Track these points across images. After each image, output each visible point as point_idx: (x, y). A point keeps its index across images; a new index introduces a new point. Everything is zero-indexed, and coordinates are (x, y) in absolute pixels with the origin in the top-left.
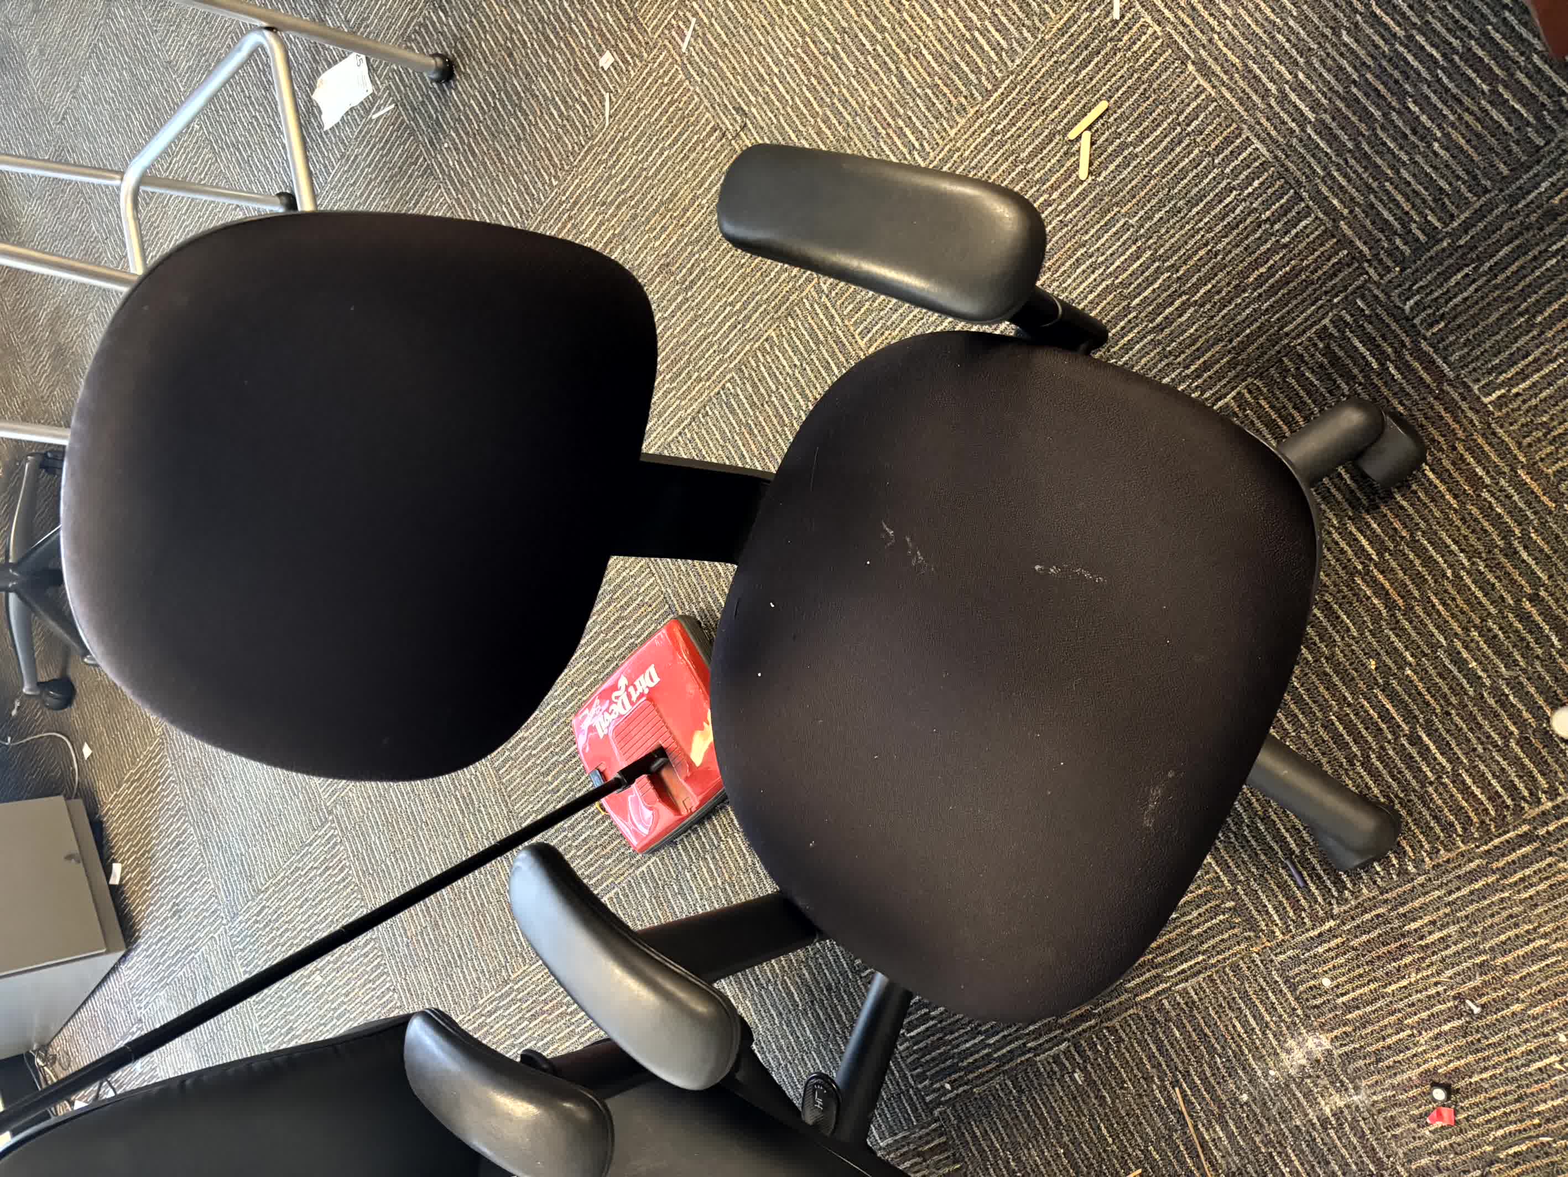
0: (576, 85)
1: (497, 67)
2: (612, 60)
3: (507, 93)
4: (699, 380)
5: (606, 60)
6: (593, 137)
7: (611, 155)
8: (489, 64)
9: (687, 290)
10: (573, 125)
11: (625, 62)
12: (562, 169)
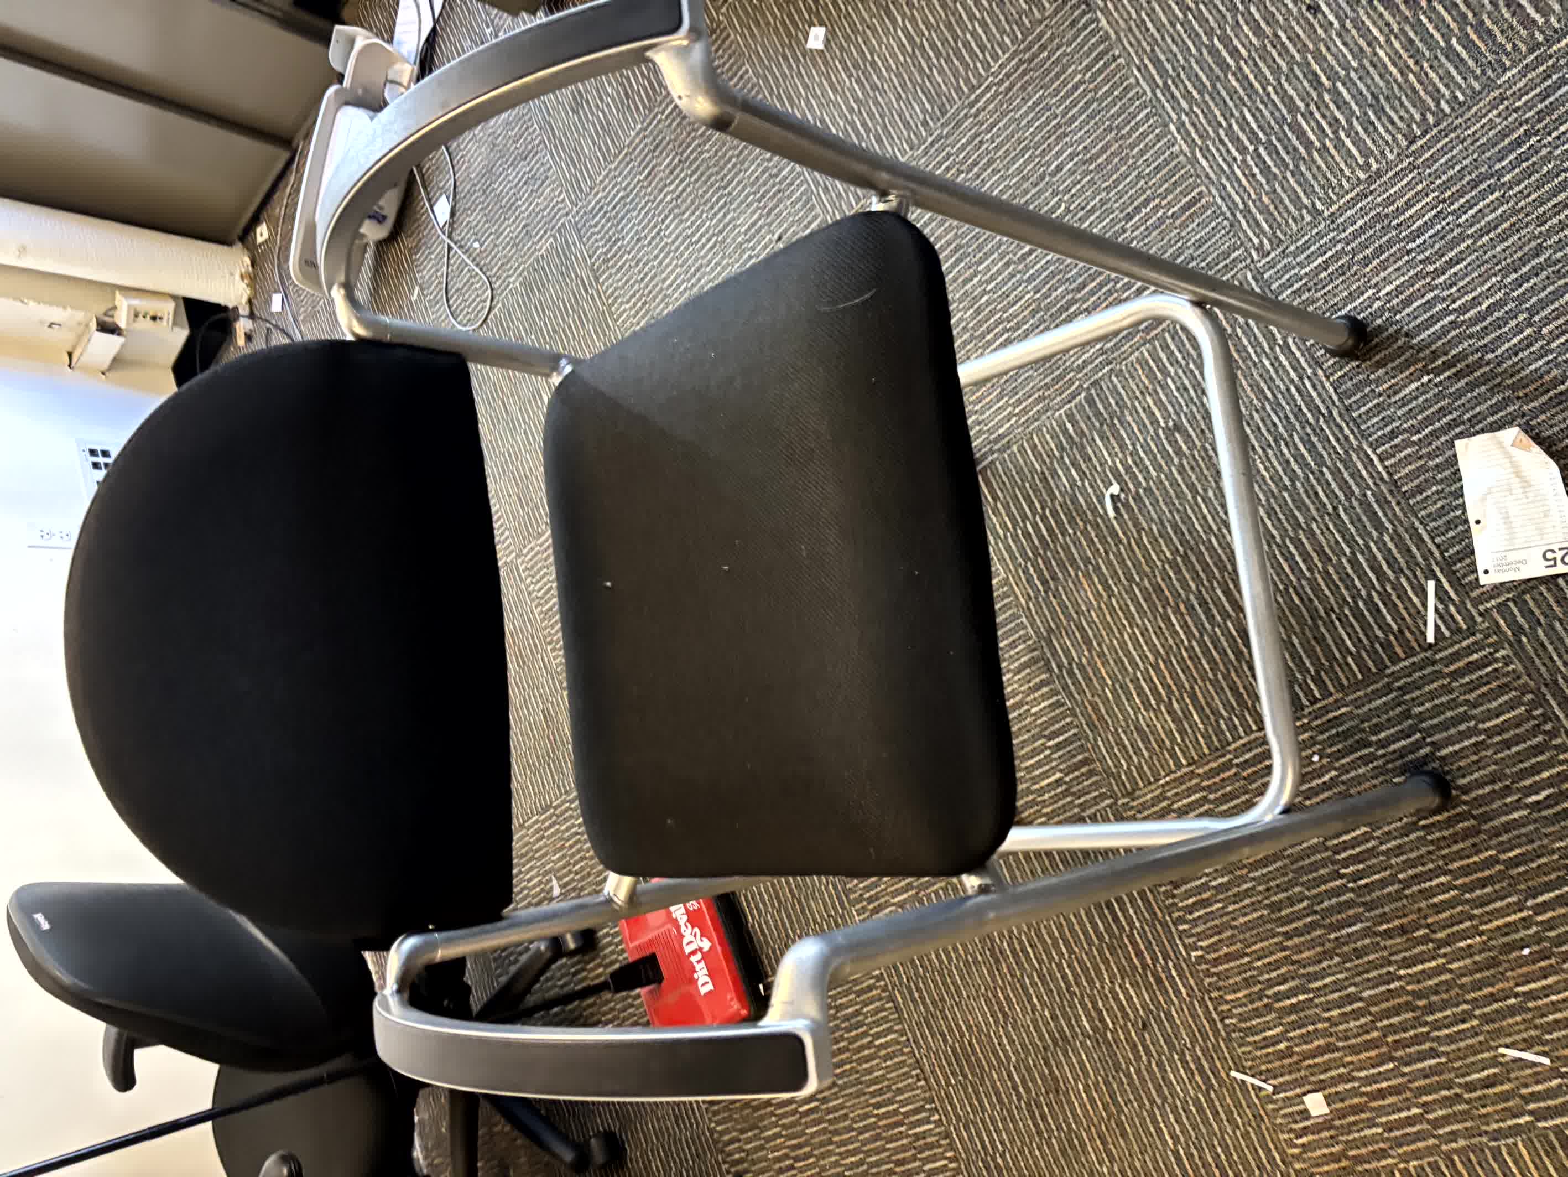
0: (1305, 1039)
1: (1398, 896)
2: (1313, 1113)
3: (1349, 904)
4: (948, 1084)
5: (1316, 1104)
6: (1228, 1040)
7: (1197, 1060)
8: (1407, 883)
9: (1028, 1104)
10: (1257, 1013)
11: (1305, 1131)
12: (1208, 974)
